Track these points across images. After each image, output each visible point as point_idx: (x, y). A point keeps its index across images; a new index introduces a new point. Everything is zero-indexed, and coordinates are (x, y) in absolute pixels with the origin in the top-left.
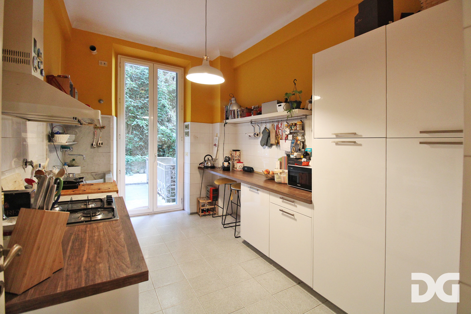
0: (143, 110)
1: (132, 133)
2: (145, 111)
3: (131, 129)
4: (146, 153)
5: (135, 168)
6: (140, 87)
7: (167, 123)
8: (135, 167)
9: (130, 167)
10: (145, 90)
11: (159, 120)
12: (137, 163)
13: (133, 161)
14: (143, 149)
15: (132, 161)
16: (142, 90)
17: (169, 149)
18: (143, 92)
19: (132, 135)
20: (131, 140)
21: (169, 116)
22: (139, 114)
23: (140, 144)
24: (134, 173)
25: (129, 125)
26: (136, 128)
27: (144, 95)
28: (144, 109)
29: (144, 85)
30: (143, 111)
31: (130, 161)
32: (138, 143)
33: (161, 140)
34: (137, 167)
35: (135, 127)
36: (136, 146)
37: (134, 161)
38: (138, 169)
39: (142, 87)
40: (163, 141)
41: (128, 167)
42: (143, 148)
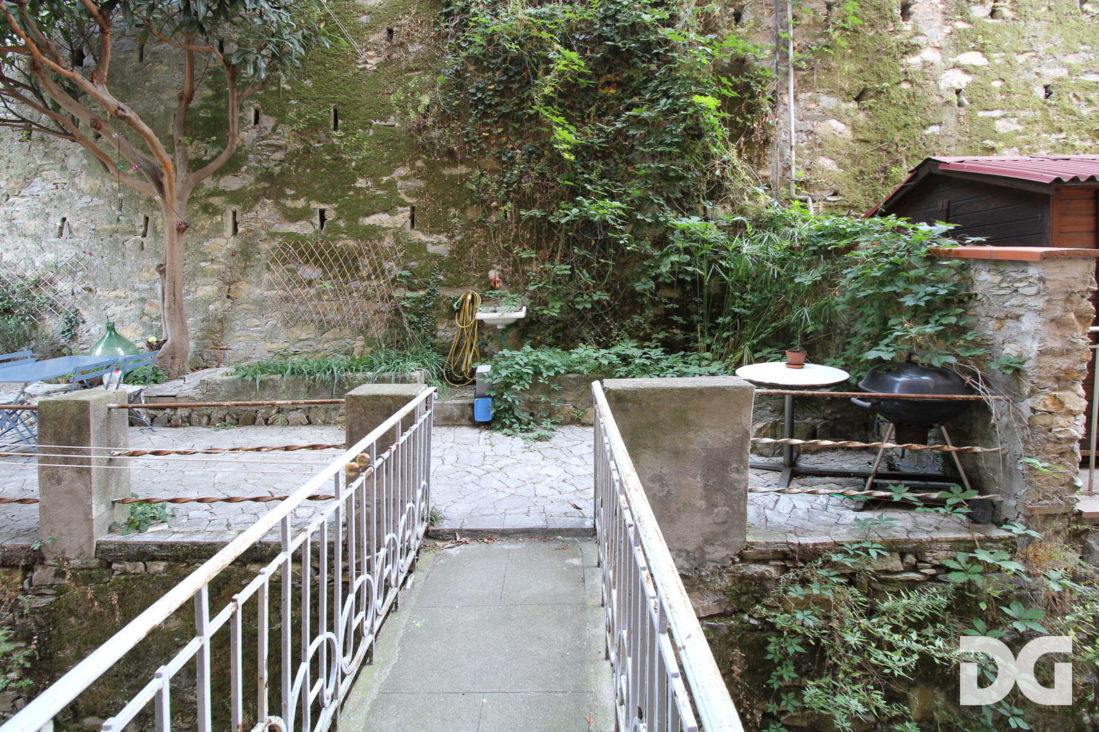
0: (608, 164)
1: (565, 256)
2: (617, 165)
3: (562, 241)
4: (615, 333)
5: (565, 402)
6: (599, 76)
7: (708, 205)
8: (564, 396)
9: (543, 399)
10: (619, 85)
11: (672, 193)
12: (575, 379)
13: (557, 373)
14: (603, 319)
15: (552, 374)
16: (608, 84)
17: (713, 318)
18: (612, 91)
19: (563, 267)
20: (560, 284)
21: (718, 173)
22: (593, 177)
23: (595, 298)
24: (562, 424)
25: (556, 228)
26: (580, 239)
27: (616, 103)
28: (615, 160)
29: (616, 66)
30: (607, 168)
31: (545, 375)
32: (586, 297)
33: (678, 279)
34: (572, 398)
35: (577, 232)
36: (580, 307)
37: (562, 372)
38: (578, 406)
39: (609, 72)
40: (689, 279)
41: (536, 396)
42: (606, 314)
